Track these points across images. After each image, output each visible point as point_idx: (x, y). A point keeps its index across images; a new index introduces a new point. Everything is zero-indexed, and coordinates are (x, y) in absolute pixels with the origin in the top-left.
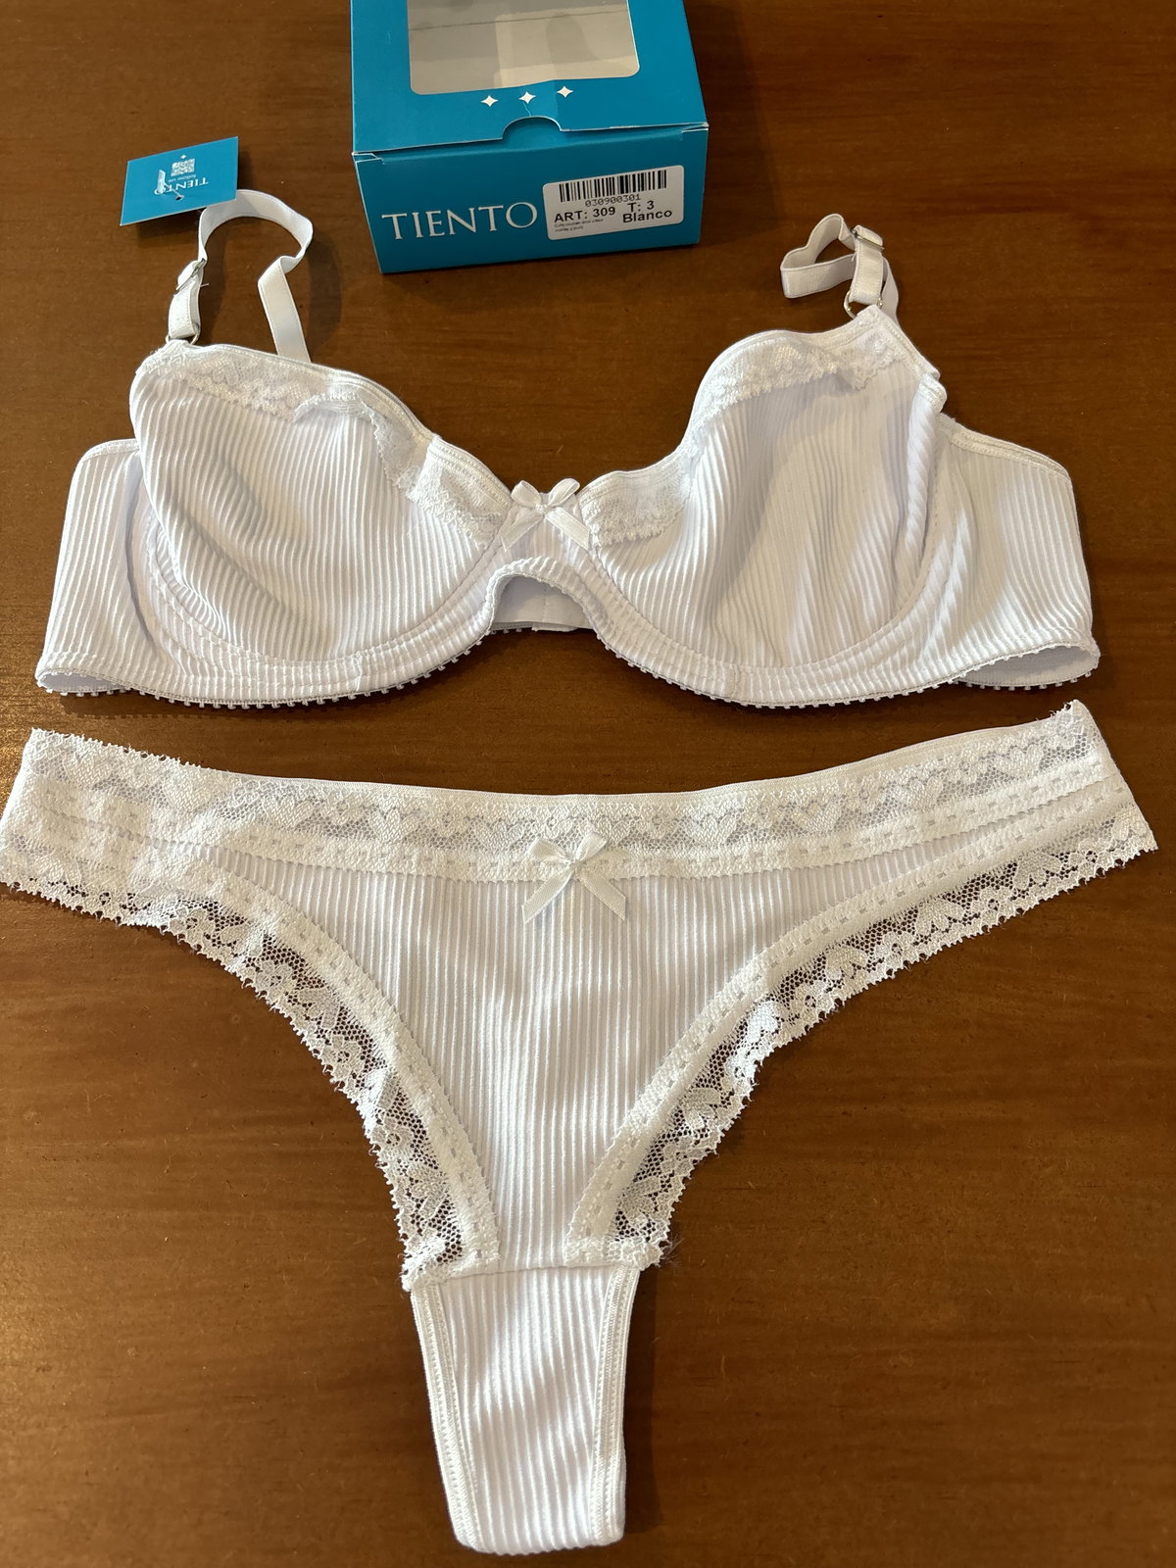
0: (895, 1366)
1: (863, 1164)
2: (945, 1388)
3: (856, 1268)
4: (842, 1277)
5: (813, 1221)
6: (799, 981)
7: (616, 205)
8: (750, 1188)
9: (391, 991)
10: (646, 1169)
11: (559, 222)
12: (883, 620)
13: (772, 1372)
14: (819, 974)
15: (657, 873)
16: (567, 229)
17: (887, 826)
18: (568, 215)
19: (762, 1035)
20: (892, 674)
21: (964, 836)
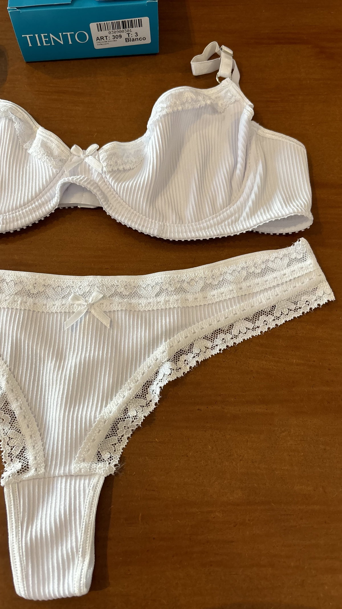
0: (214, 517)
1: (205, 431)
2: (235, 526)
3: (200, 476)
4: (194, 480)
5: (183, 456)
6: (182, 353)
7: (122, 34)
8: (156, 441)
9: (6, 358)
10: (111, 433)
11: (98, 41)
12: (225, 205)
13: (161, 520)
14: (191, 351)
15: (124, 309)
16: (102, 44)
17: (222, 290)
18: (102, 38)
19: (164, 376)
20: (227, 227)
21: (254, 294)
